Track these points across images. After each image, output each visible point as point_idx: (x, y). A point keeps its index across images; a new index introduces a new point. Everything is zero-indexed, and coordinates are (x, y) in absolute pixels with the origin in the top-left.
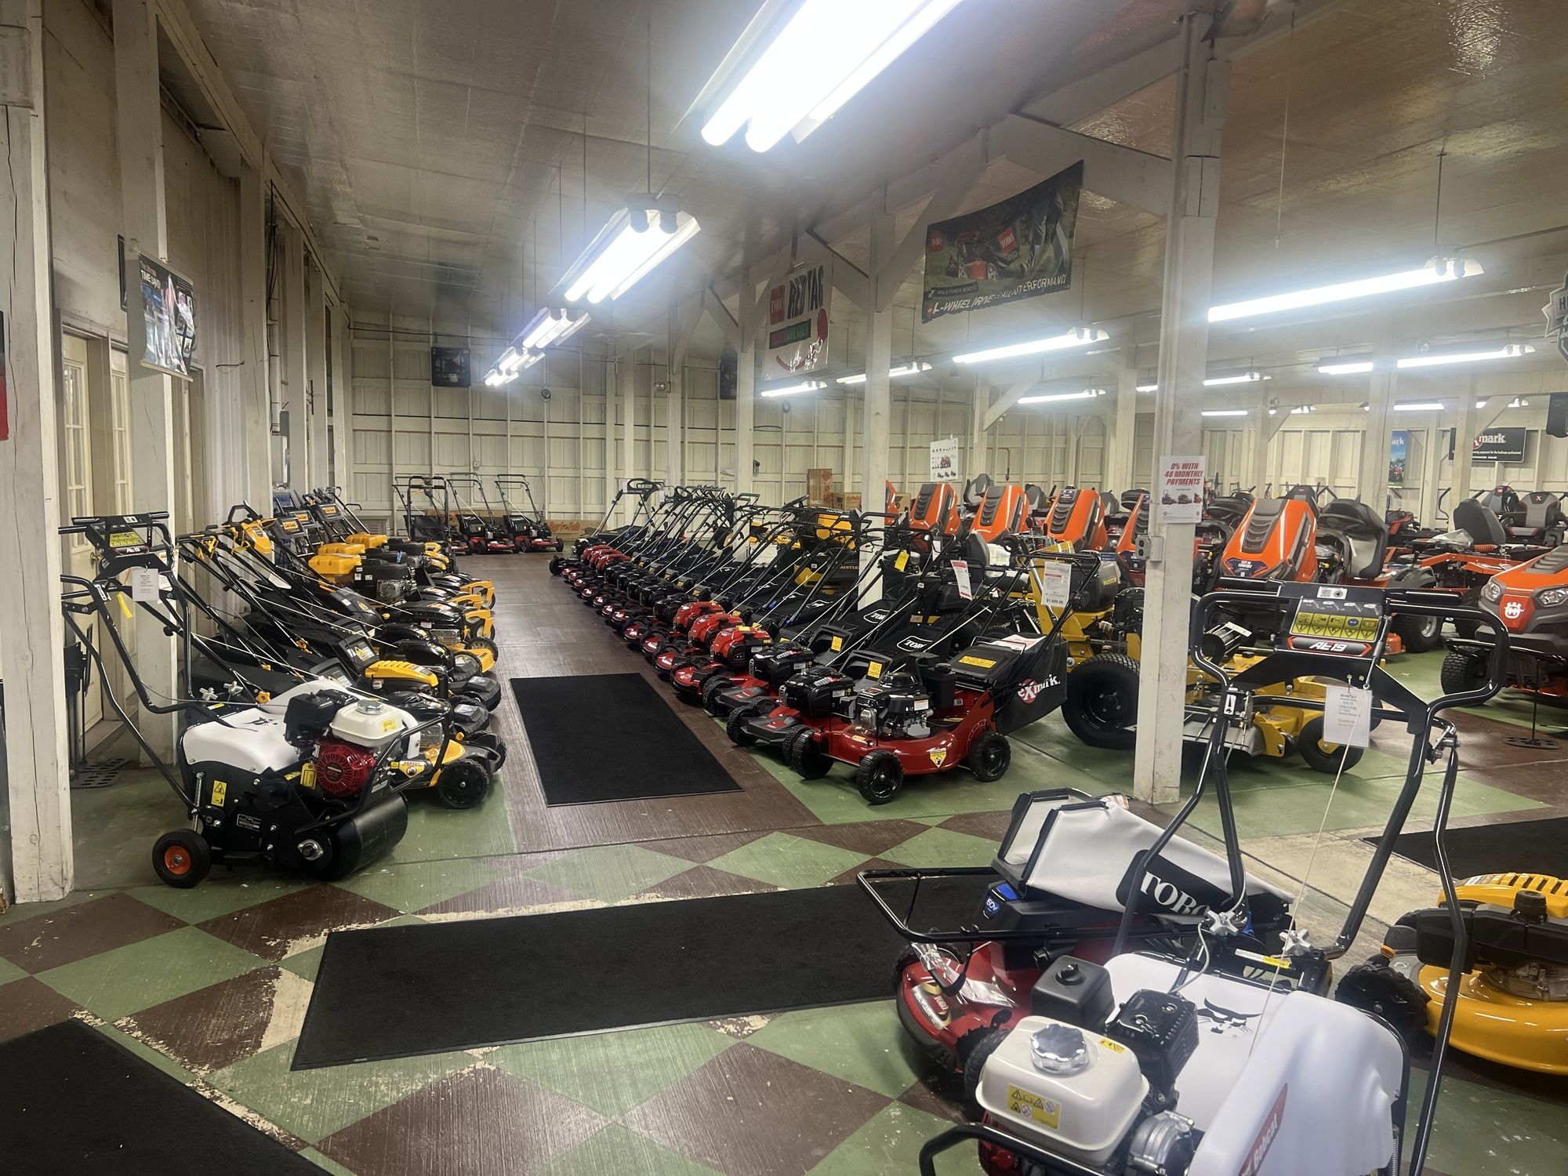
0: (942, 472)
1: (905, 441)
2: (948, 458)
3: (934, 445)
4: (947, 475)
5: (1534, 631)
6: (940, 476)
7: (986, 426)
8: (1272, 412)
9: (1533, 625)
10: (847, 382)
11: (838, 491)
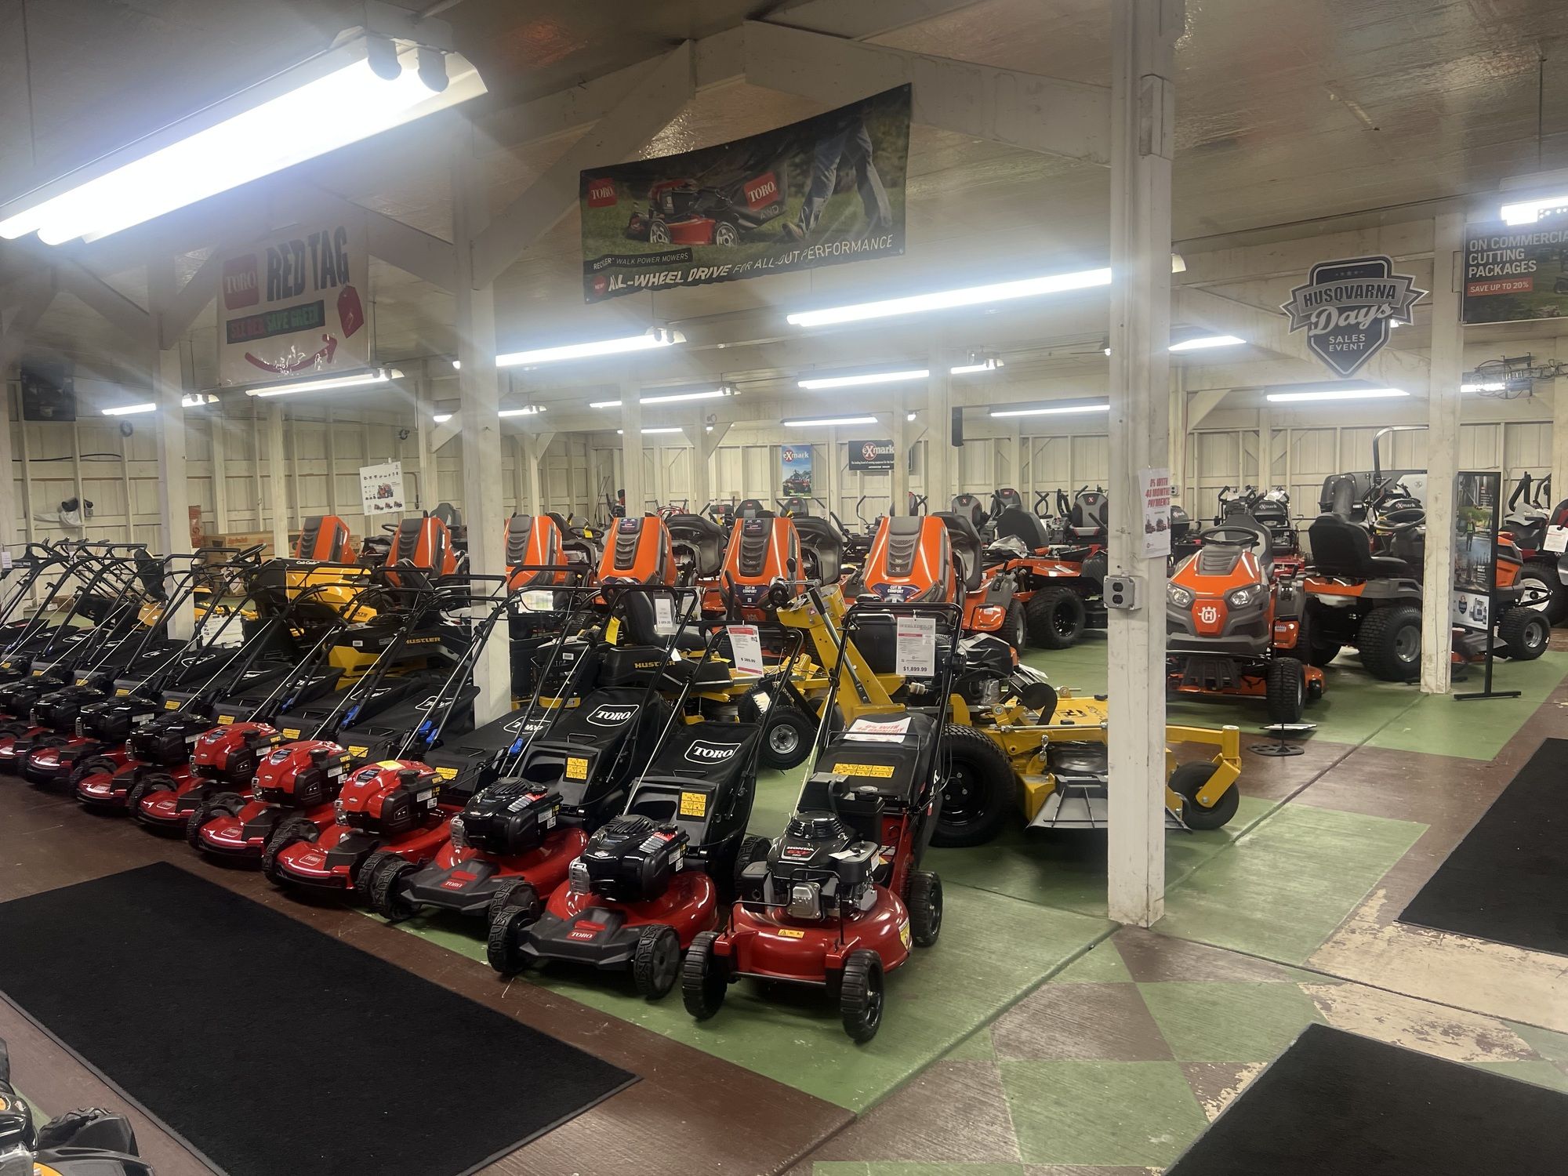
0: (382, 503)
1: (329, 466)
2: (388, 486)
3: (364, 472)
4: (388, 506)
5: (1233, 633)
6: (377, 507)
7: (434, 449)
8: (709, 429)
9: (1229, 628)
10: (260, 395)
11: (209, 533)
